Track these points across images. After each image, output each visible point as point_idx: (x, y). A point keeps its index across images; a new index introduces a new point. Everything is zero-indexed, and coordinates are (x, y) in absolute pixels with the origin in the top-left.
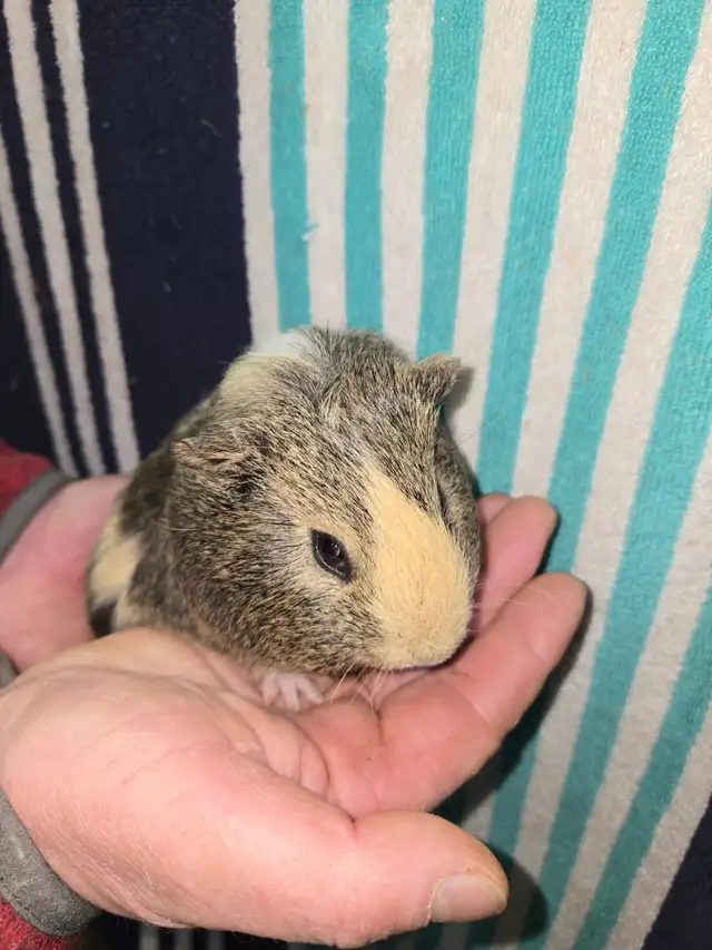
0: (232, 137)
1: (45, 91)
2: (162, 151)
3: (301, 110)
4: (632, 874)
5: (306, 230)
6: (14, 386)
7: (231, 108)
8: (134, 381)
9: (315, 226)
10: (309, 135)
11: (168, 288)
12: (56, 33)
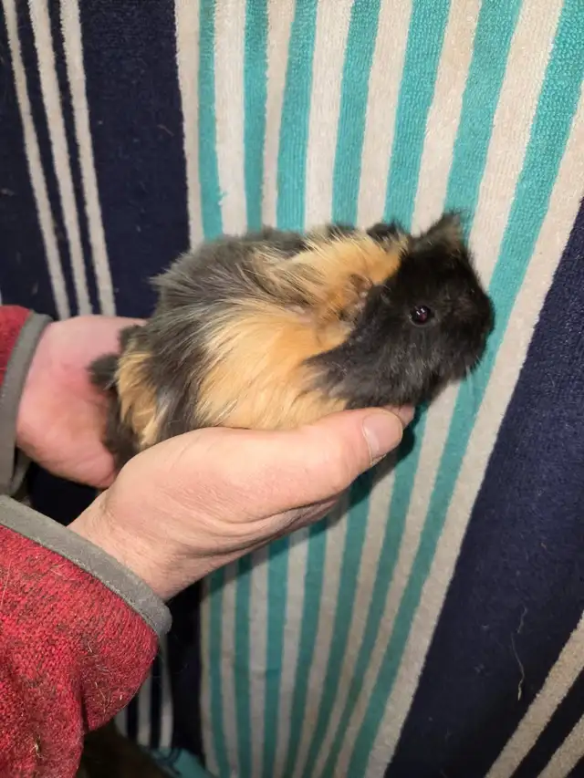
0: (179, 137)
1: (61, 97)
2: (136, 140)
3: (213, 121)
4: (411, 619)
5: (220, 198)
6: (35, 290)
7: (179, 117)
8: (117, 290)
9: (225, 194)
10: (218, 138)
11: (139, 229)
12: (68, 61)
